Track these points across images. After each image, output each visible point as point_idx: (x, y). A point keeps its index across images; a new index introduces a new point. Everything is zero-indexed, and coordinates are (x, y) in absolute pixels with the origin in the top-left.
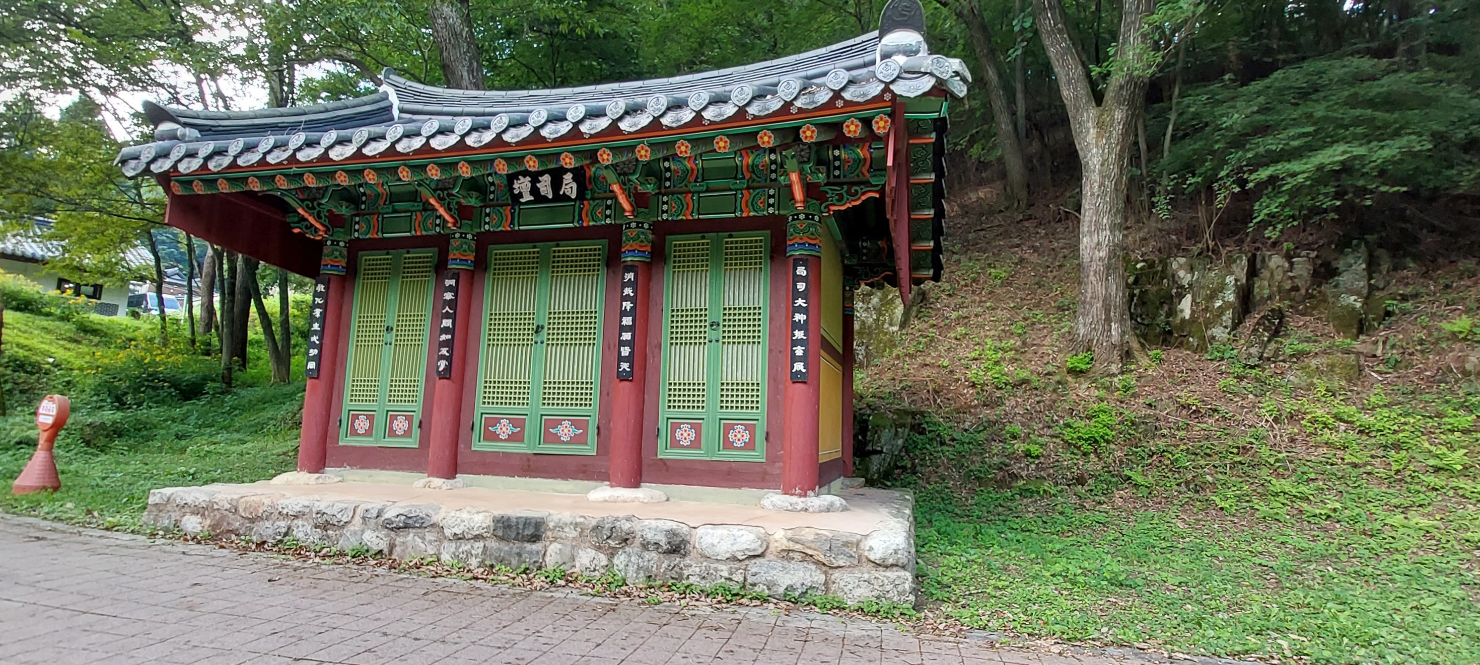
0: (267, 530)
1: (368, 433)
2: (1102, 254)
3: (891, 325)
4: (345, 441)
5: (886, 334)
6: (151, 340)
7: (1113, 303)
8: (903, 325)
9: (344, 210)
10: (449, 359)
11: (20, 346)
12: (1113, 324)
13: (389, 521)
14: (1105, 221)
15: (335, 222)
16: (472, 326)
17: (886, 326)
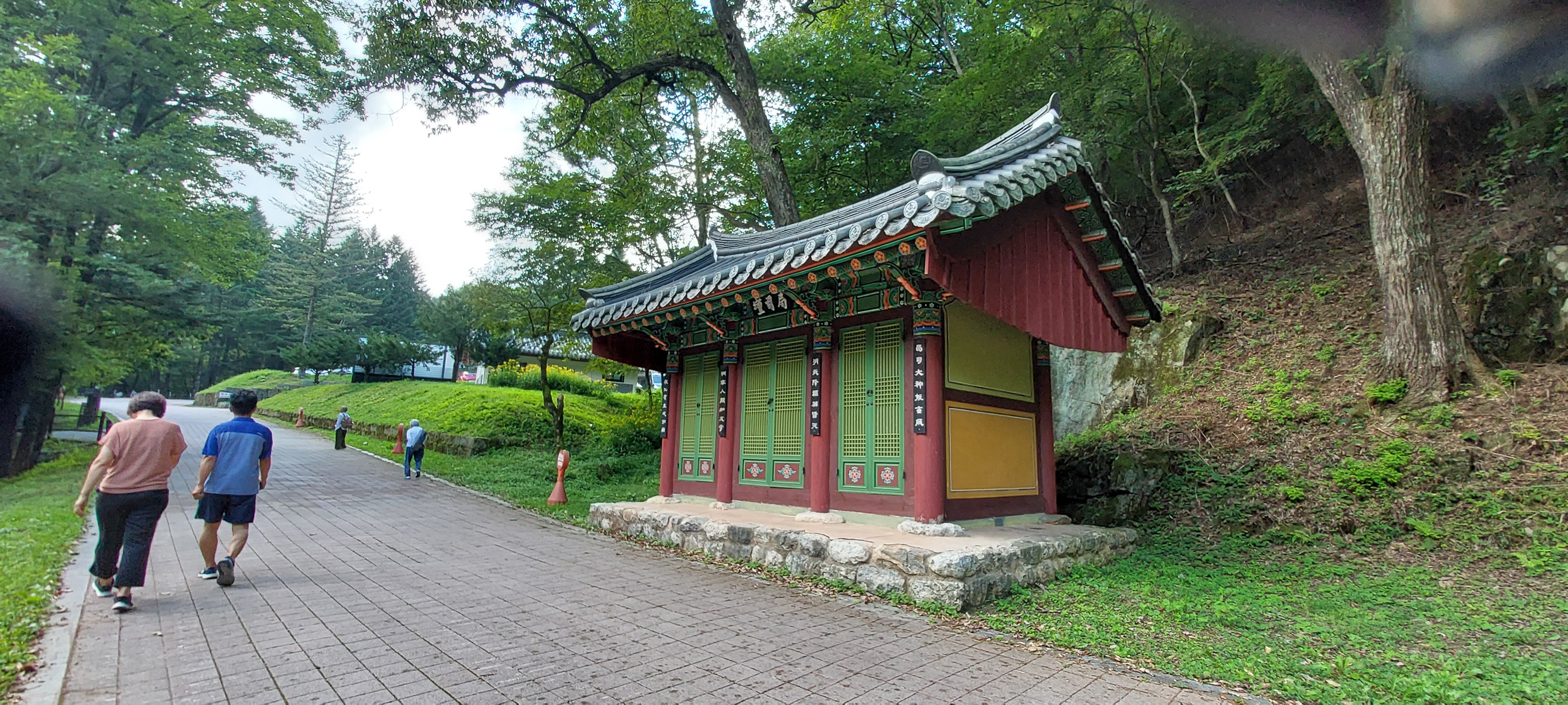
0: (634, 528)
1: (691, 472)
2: (1401, 262)
3: (1175, 360)
4: (681, 477)
5: (1168, 370)
6: (644, 409)
7: (1428, 318)
8: (1190, 358)
9: (675, 332)
10: (725, 424)
11: (577, 417)
12: (1432, 342)
13: (683, 527)
14: (1398, 224)
15: (672, 339)
16: (738, 400)
17: (1169, 362)
